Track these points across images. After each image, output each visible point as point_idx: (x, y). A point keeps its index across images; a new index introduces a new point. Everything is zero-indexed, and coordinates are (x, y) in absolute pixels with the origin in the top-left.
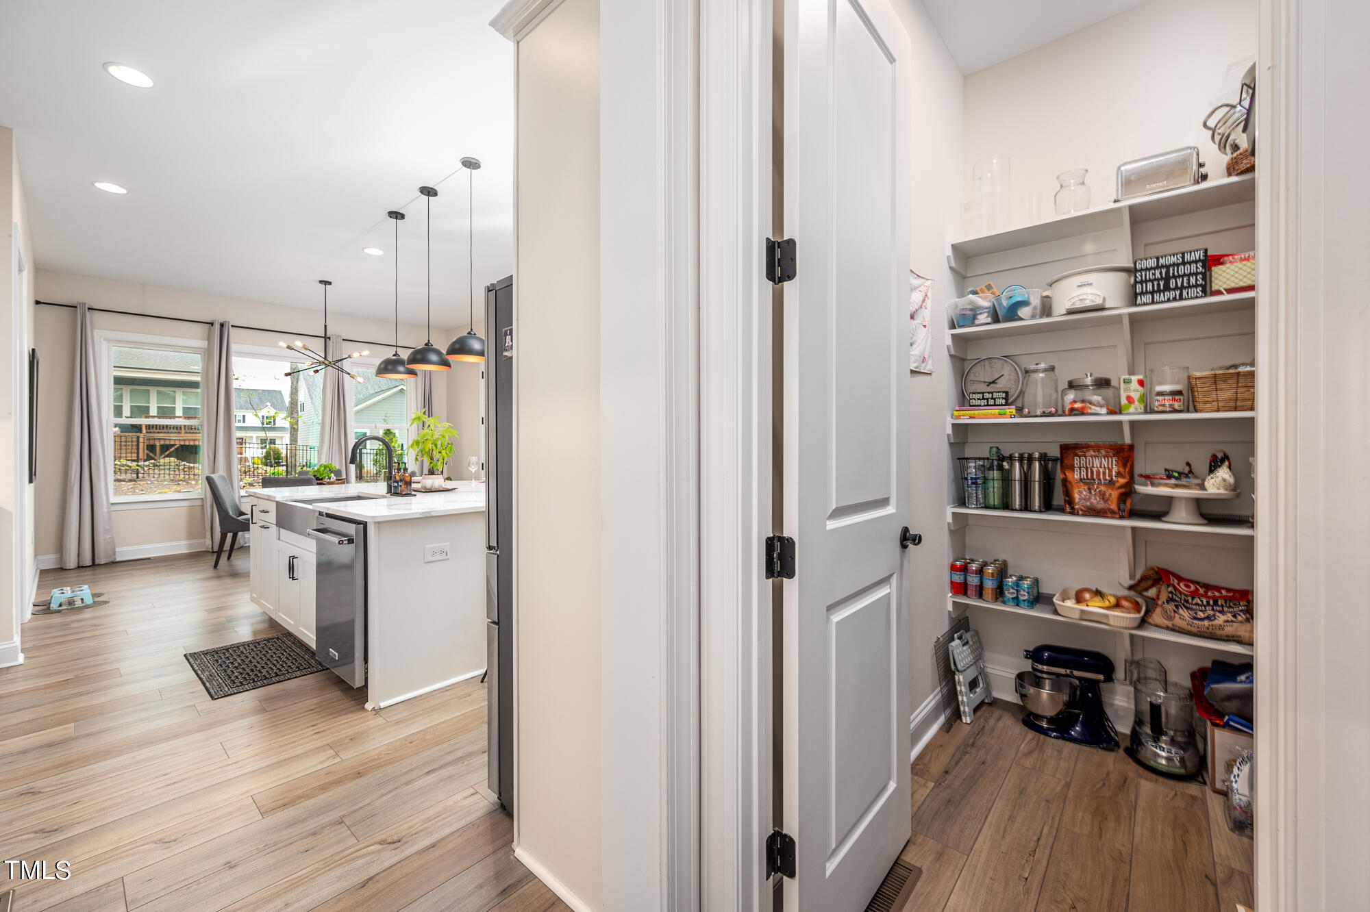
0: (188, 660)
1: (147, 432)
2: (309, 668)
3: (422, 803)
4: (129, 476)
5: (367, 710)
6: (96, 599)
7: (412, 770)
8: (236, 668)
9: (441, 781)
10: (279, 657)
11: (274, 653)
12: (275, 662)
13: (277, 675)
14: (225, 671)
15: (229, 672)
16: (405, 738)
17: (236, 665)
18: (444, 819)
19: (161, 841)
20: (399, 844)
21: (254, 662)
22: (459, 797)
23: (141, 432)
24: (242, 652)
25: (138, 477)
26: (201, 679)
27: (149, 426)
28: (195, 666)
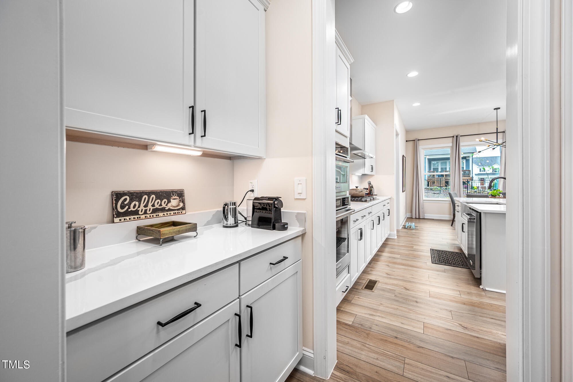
0: (431, 250)
1: (446, 177)
2: (466, 266)
3: (482, 324)
4: (437, 192)
5: (480, 288)
6: (416, 228)
7: (486, 314)
8: (443, 257)
9: (496, 324)
10: (458, 259)
11: (457, 257)
12: (455, 260)
13: (454, 264)
14: (439, 257)
15: (440, 258)
16: (490, 304)
17: (443, 256)
18: (488, 334)
19: (405, 288)
20: (465, 329)
21: (449, 258)
22: (500, 333)
23: (444, 177)
24: (447, 254)
25: (440, 193)
26: (431, 257)
27: (446, 175)
28: (432, 253)
